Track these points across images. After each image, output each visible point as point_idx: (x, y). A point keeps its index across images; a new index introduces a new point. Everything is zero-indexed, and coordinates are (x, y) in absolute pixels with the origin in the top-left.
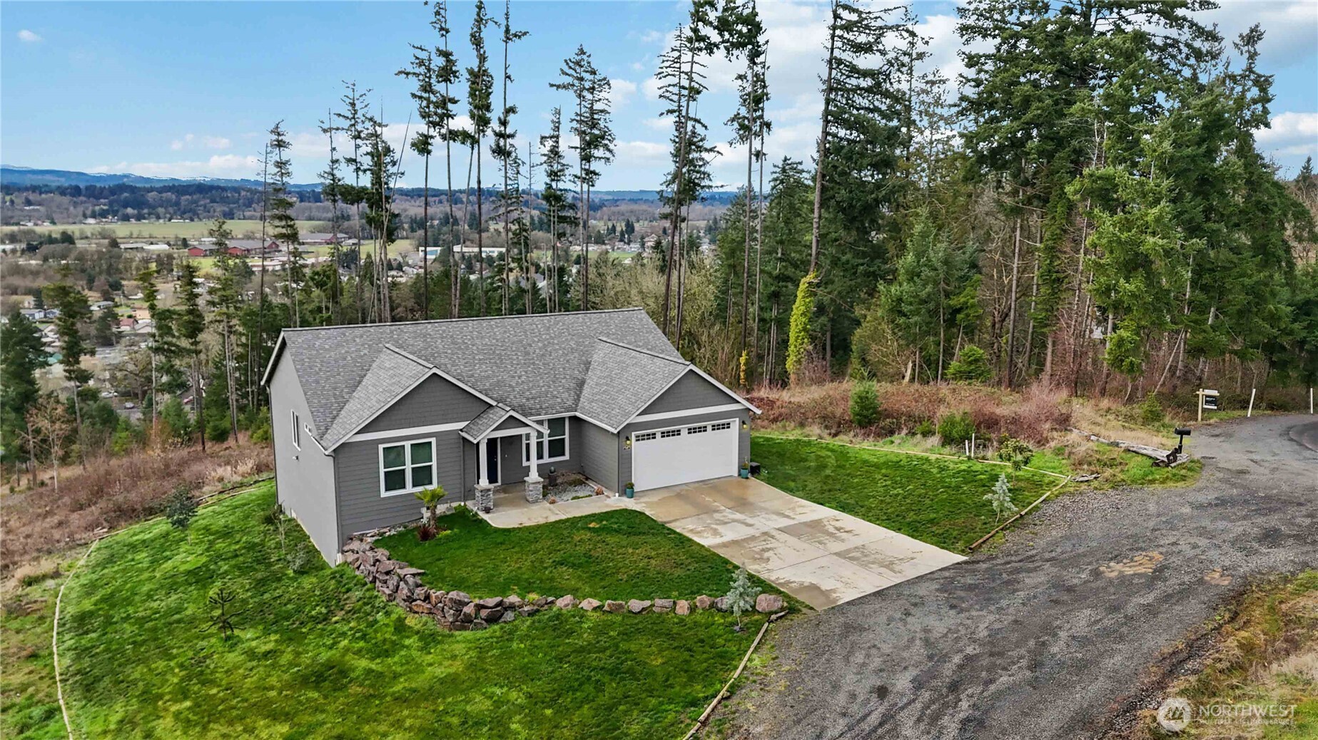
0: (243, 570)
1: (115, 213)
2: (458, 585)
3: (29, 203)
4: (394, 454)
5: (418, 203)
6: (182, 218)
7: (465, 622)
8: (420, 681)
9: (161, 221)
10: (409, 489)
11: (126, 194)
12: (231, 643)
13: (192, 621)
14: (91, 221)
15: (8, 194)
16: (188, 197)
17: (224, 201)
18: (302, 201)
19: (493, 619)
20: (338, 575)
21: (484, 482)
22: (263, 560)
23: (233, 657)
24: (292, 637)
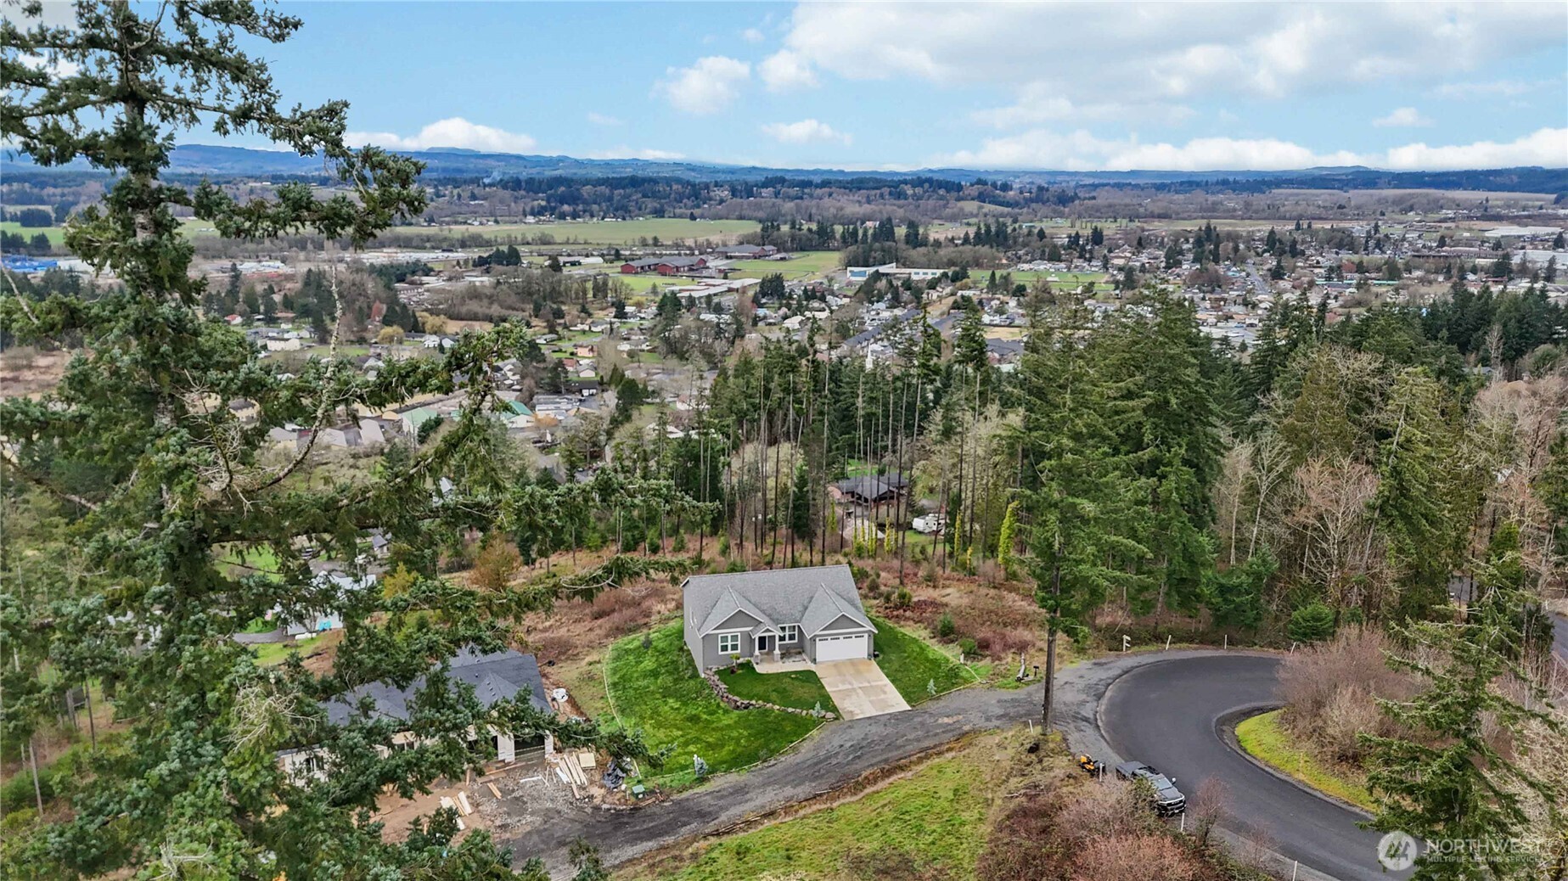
0: (670, 673)
1: (552, 211)
2: (738, 694)
3: (474, 197)
4: (725, 639)
5: (856, 198)
6: (615, 216)
7: (737, 708)
8: (720, 725)
9: (595, 219)
10: (729, 651)
11: (563, 189)
12: (666, 703)
13: (653, 693)
14: (530, 219)
15: (455, 187)
16: (622, 191)
17: (655, 195)
18: (734, 195)
19: (746, 708)
20: (702, 683)
21: (757, 652)
22: (676, 669)
23: (667, 708)
24: (685, 704)
